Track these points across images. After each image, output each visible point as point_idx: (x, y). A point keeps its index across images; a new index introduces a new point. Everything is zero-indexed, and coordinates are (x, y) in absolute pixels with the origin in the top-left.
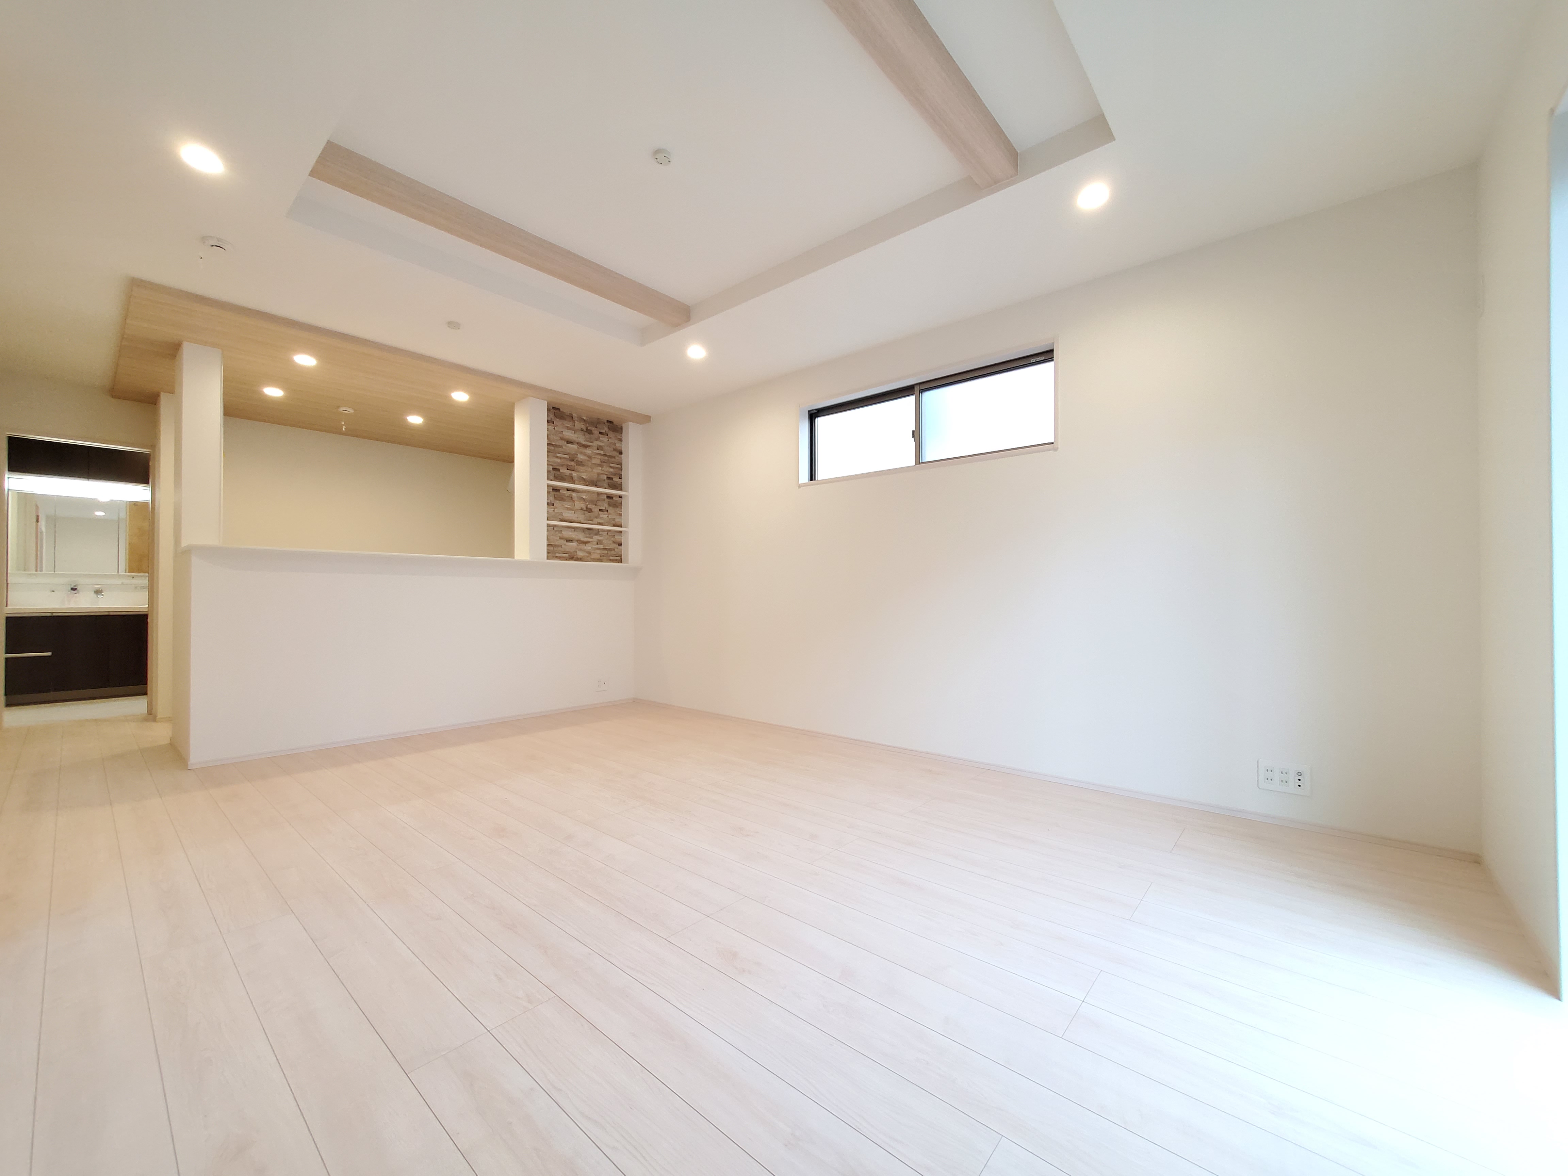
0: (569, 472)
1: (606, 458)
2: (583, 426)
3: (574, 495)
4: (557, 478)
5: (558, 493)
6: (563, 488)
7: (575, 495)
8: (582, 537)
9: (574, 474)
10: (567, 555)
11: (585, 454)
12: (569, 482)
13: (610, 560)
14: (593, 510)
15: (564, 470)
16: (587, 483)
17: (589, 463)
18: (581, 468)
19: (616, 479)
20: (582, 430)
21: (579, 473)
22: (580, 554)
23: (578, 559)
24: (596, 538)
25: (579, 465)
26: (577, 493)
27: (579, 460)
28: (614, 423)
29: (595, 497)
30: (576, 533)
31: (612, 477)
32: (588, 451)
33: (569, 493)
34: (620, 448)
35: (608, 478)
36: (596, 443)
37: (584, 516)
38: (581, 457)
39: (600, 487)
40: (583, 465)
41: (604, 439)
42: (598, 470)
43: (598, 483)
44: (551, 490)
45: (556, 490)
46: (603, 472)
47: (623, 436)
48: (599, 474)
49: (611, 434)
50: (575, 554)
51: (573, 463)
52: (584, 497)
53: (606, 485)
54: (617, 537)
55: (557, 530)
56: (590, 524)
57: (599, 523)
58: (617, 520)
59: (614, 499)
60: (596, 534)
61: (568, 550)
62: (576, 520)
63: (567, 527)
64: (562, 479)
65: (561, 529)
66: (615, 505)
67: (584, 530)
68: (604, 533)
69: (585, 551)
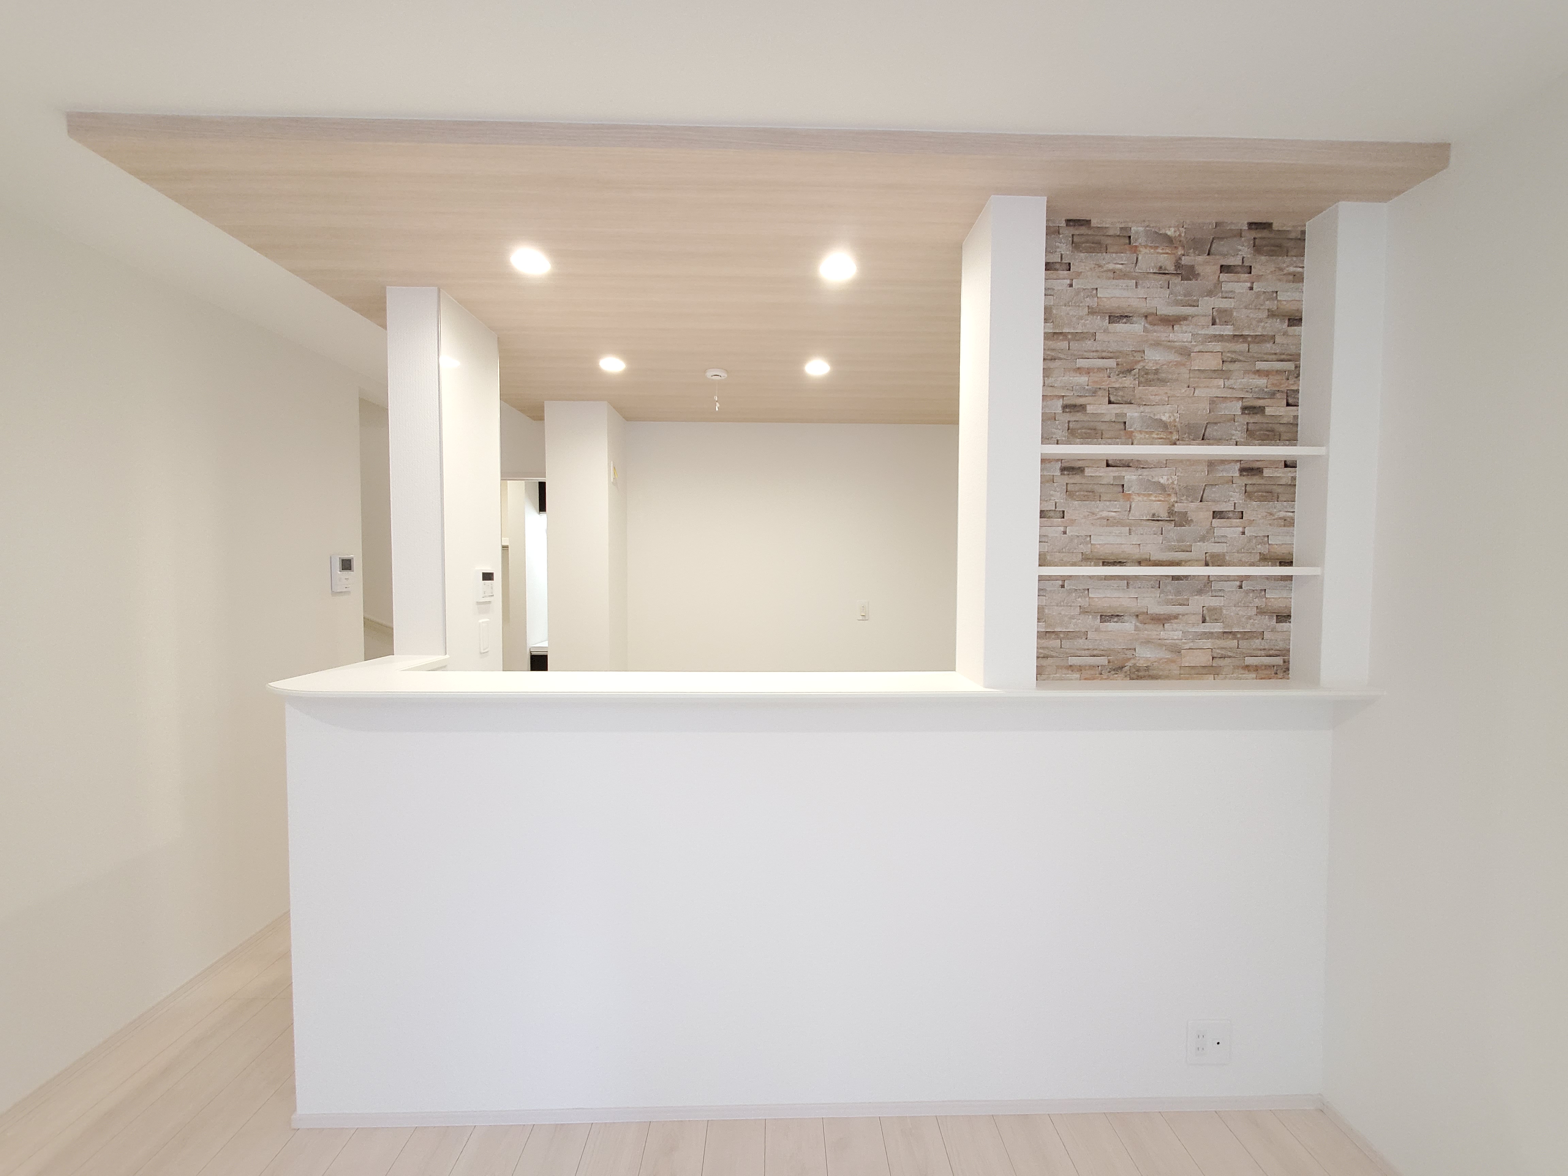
0: (1115, 409)
1: (1243, 347)
2: (1166, 259)
3: (1130, 476)
4: (1073, 434)
5: (1077, 479)
6: (1093, 461)
7: (1134, 477)
8: (1152, 603)
9: (1132, 413)
10: (1103, 661)
11: (1169, 346)
12: (1114, 440)
13: (1247, 668)
14: (1191, 516)
15: (1098, 408)
16: (1175, 437)
17: (1183, 370)
18: (1154, 393)
19: (1276, 409)
21: (1147, 409)
22: (1145, 655)
24: (1198, 603)
25: (1148, 383)
26: (1140, 471)
27: (1151, 366)
28: (1275, 227)
29: (1200, 475)
30: (1132, 593)
31: (1260, 403)
32: (1182, 335)
33: (1113, 472)
34: (1294, 307)
35: (1248, 410)
36: (1208, 305)
37: (1158, 540)
38: (1154, 357)
39: (1218, 441)
40: (1163, 381)
41: (1237, 285)
42: (1216, 388)
43: (1210, 432)
44: (1058, 473)
45: (1071, 469)
46: (1228, 393)
47: (1306, 264)
48: (1213, 402)
49: (1263, 265)
50: (1129, 654)
51: (1128, 381)
52: (1163, 481)
53: (1239, 435)
54: (1275, 598)
55: (1070, 592)
56: (1178, 564)
57: (1213, 556)
58: (1278, 541)
59: (1267, 473)
60: (1200, 592)
61: (1105, 645)
62: (1136, 553)
63: (1106, 578)
64: (1092, 434)
65: (1085, 586)
66: (1269, 495)
67: (1159, 581)
68: (1227, 586)
69: (1161, 645)
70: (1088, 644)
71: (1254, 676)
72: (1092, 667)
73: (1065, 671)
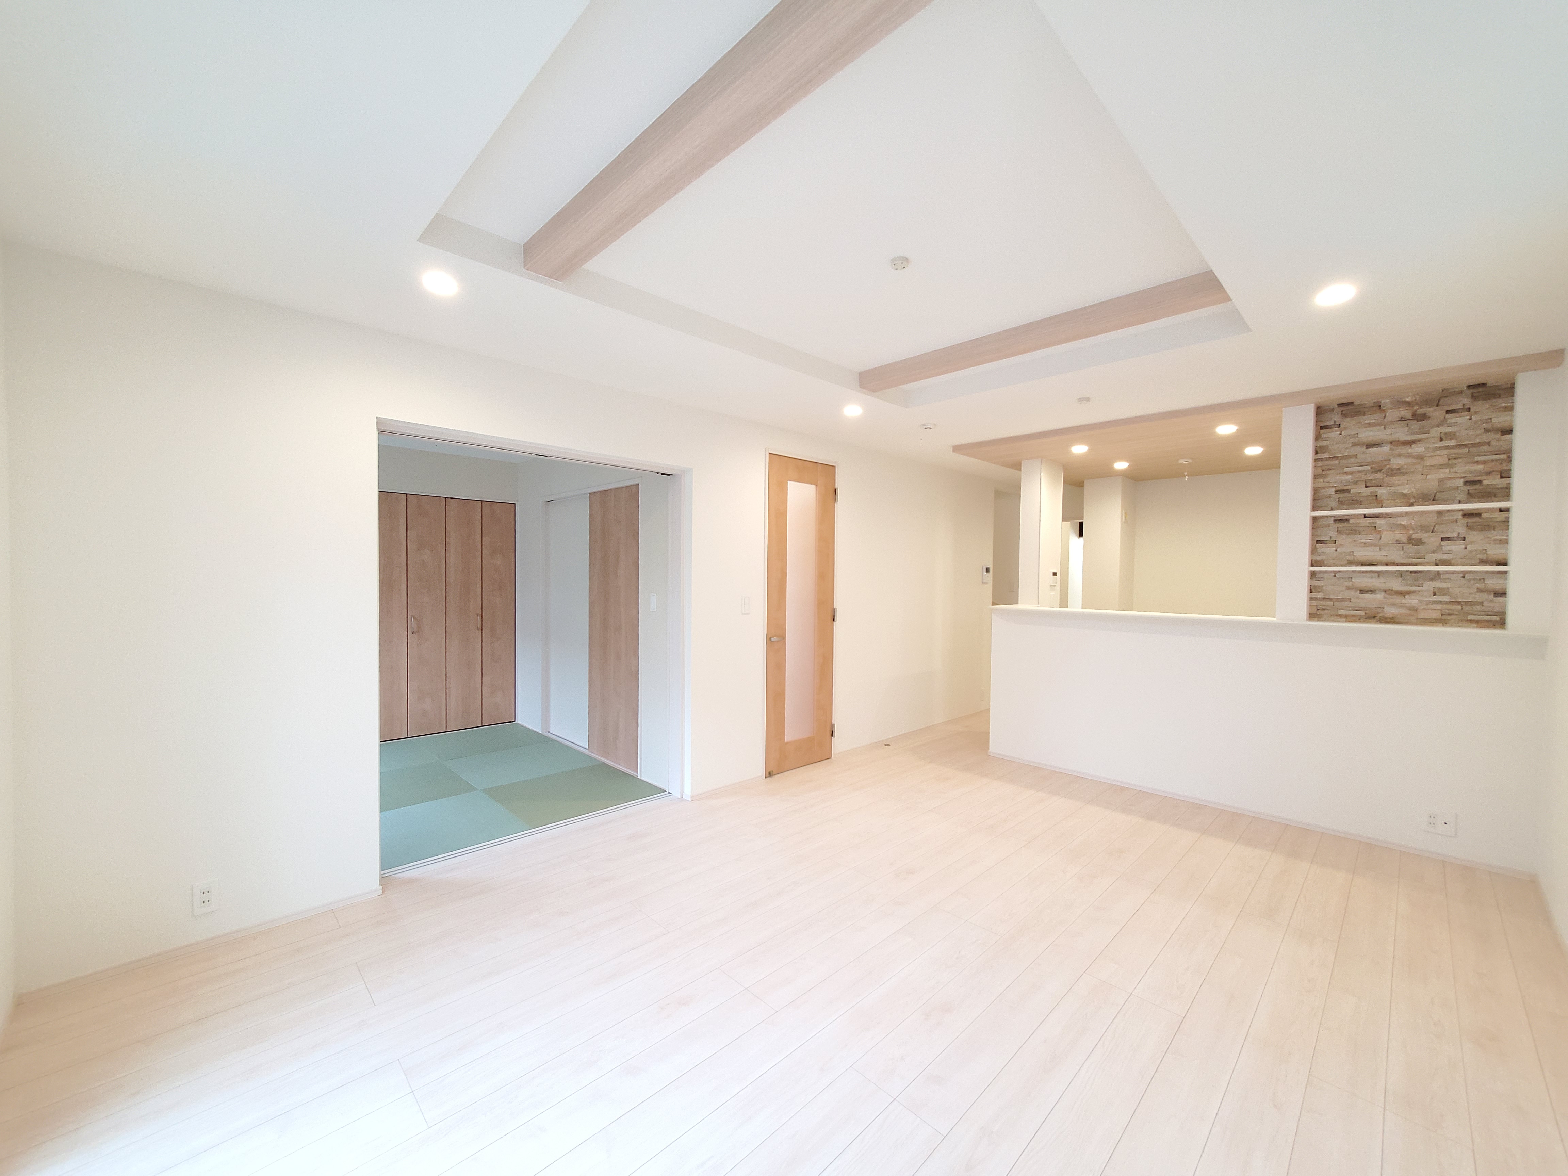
0: (1371, 490)
1: (1468, 449)
2: (1406, 413)
3: (1379, 522)
4: (1344, 504)
5: (1345, 525)
6: (1352, 517)
7: (1384, 523)
8: (1396, 585)
9: (1382, 491)
10: (1362, 613)
11: (1409, 456)
12: (1370, 505)
13: (1471, 621)
14: (1425, 541)
15: (1360, 490)
16: (1411, 502)
17: (1419, 466)
18: (1397, 480)
19: (1492, 481)
20: (1402, 419)
21: (1392, 488)
22: (1390, 611)
23: (1386, 618)
24: (1429, 586)
25: (1393, 475)
26: (1387, 520)
27: (1394, 467)
28: (1490, 385)
29: (1433, 519)
30: (1382, 580)
31: (1479, 478)
32: (1418, 449)
33: (1369, 520)
34: (1505, 425)
35: (1469, 483)
36: (1436, 432)
37: (1402, 552)
38: (1396, 462)
39: (1445, 501)
40: (1404, 474)
41: (1462, 419)
42: (1444, 473)
43: (1439, 497)
46: (1453, 476)
47: (1513, 401)
48: (1442, 480)
49: (1481, 406)
50: (1380, 610)
51: (1379, 476)
52: (1407, 524)
53: (1463, 498)
54: (1493, 583)
55: (1339, 579)
56: (1416, 565)
57: (1440, 560)
58: (1494, 552)
59: (1484, 515)
60: (1432, 580)
61: (1363, 605)
62: (1385, 559)
63: (1363, 572)
64: (1355, 503)
65: (1349, 576)
66: (1487, 527)
67: (1401, 574)
68: (1453, 577)
69: (1401, 606)
70: (1351, 604)
71: (1476, 625)
72: (1353, 616)
73: (1336, 617)
